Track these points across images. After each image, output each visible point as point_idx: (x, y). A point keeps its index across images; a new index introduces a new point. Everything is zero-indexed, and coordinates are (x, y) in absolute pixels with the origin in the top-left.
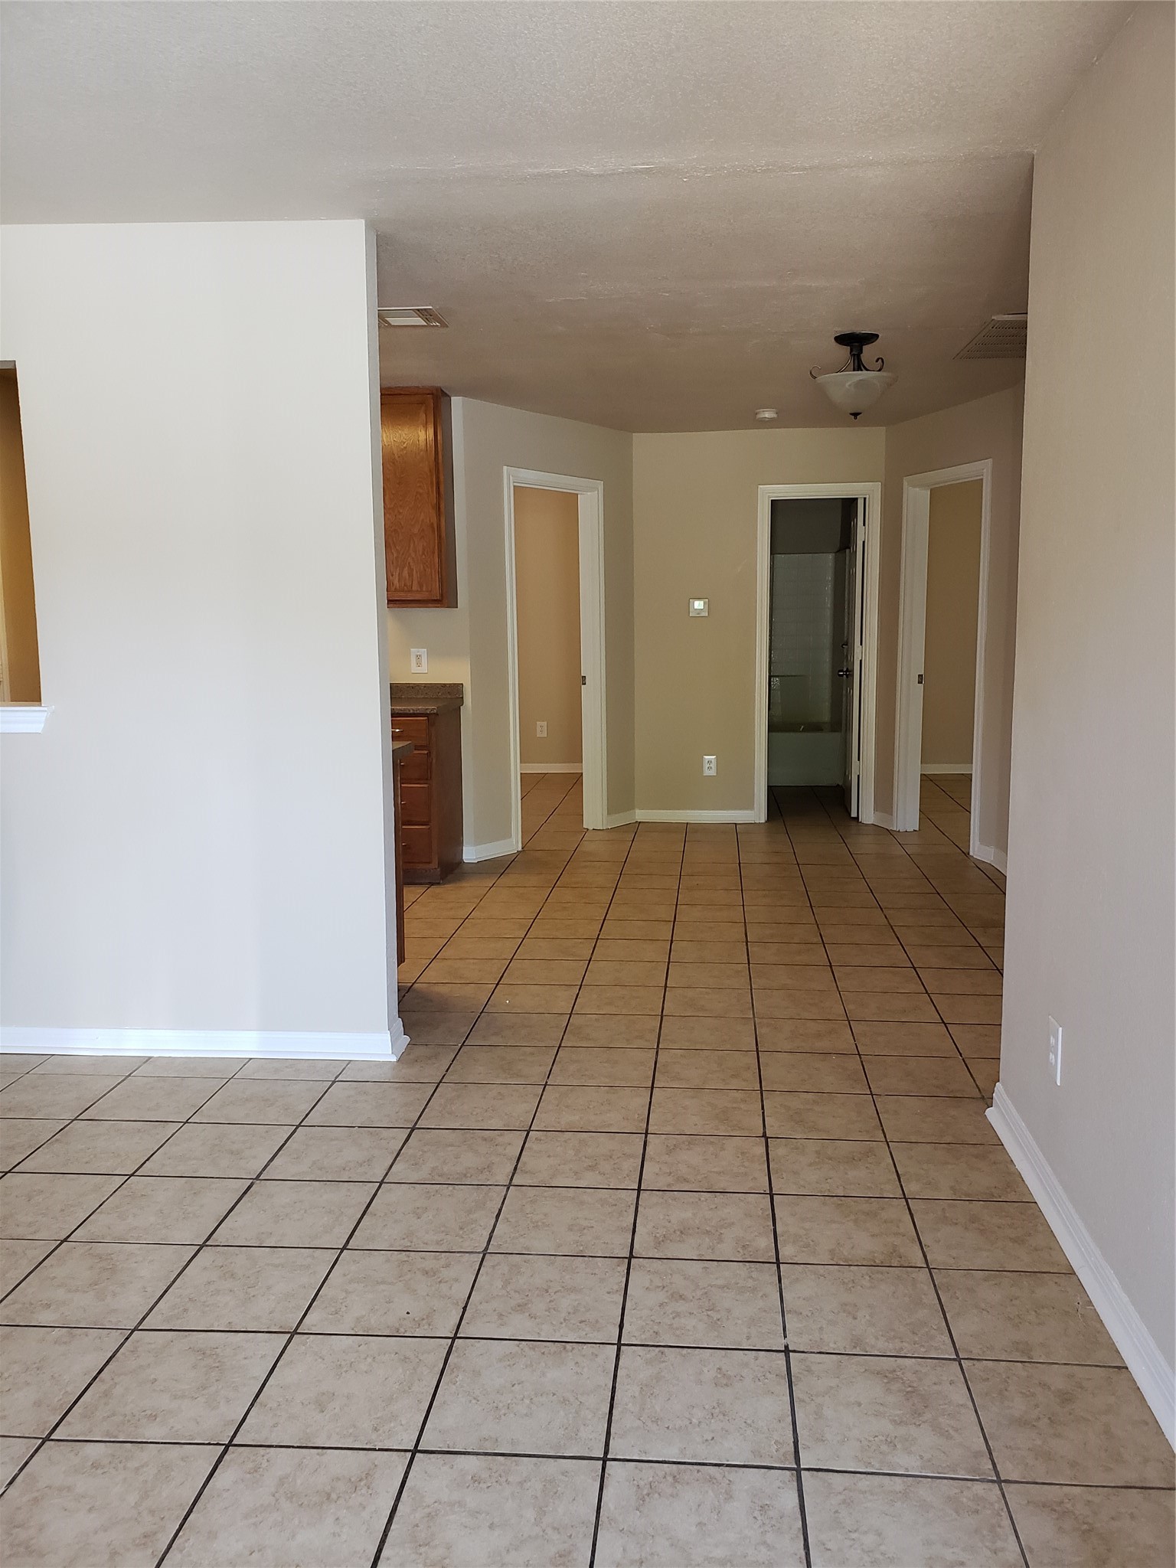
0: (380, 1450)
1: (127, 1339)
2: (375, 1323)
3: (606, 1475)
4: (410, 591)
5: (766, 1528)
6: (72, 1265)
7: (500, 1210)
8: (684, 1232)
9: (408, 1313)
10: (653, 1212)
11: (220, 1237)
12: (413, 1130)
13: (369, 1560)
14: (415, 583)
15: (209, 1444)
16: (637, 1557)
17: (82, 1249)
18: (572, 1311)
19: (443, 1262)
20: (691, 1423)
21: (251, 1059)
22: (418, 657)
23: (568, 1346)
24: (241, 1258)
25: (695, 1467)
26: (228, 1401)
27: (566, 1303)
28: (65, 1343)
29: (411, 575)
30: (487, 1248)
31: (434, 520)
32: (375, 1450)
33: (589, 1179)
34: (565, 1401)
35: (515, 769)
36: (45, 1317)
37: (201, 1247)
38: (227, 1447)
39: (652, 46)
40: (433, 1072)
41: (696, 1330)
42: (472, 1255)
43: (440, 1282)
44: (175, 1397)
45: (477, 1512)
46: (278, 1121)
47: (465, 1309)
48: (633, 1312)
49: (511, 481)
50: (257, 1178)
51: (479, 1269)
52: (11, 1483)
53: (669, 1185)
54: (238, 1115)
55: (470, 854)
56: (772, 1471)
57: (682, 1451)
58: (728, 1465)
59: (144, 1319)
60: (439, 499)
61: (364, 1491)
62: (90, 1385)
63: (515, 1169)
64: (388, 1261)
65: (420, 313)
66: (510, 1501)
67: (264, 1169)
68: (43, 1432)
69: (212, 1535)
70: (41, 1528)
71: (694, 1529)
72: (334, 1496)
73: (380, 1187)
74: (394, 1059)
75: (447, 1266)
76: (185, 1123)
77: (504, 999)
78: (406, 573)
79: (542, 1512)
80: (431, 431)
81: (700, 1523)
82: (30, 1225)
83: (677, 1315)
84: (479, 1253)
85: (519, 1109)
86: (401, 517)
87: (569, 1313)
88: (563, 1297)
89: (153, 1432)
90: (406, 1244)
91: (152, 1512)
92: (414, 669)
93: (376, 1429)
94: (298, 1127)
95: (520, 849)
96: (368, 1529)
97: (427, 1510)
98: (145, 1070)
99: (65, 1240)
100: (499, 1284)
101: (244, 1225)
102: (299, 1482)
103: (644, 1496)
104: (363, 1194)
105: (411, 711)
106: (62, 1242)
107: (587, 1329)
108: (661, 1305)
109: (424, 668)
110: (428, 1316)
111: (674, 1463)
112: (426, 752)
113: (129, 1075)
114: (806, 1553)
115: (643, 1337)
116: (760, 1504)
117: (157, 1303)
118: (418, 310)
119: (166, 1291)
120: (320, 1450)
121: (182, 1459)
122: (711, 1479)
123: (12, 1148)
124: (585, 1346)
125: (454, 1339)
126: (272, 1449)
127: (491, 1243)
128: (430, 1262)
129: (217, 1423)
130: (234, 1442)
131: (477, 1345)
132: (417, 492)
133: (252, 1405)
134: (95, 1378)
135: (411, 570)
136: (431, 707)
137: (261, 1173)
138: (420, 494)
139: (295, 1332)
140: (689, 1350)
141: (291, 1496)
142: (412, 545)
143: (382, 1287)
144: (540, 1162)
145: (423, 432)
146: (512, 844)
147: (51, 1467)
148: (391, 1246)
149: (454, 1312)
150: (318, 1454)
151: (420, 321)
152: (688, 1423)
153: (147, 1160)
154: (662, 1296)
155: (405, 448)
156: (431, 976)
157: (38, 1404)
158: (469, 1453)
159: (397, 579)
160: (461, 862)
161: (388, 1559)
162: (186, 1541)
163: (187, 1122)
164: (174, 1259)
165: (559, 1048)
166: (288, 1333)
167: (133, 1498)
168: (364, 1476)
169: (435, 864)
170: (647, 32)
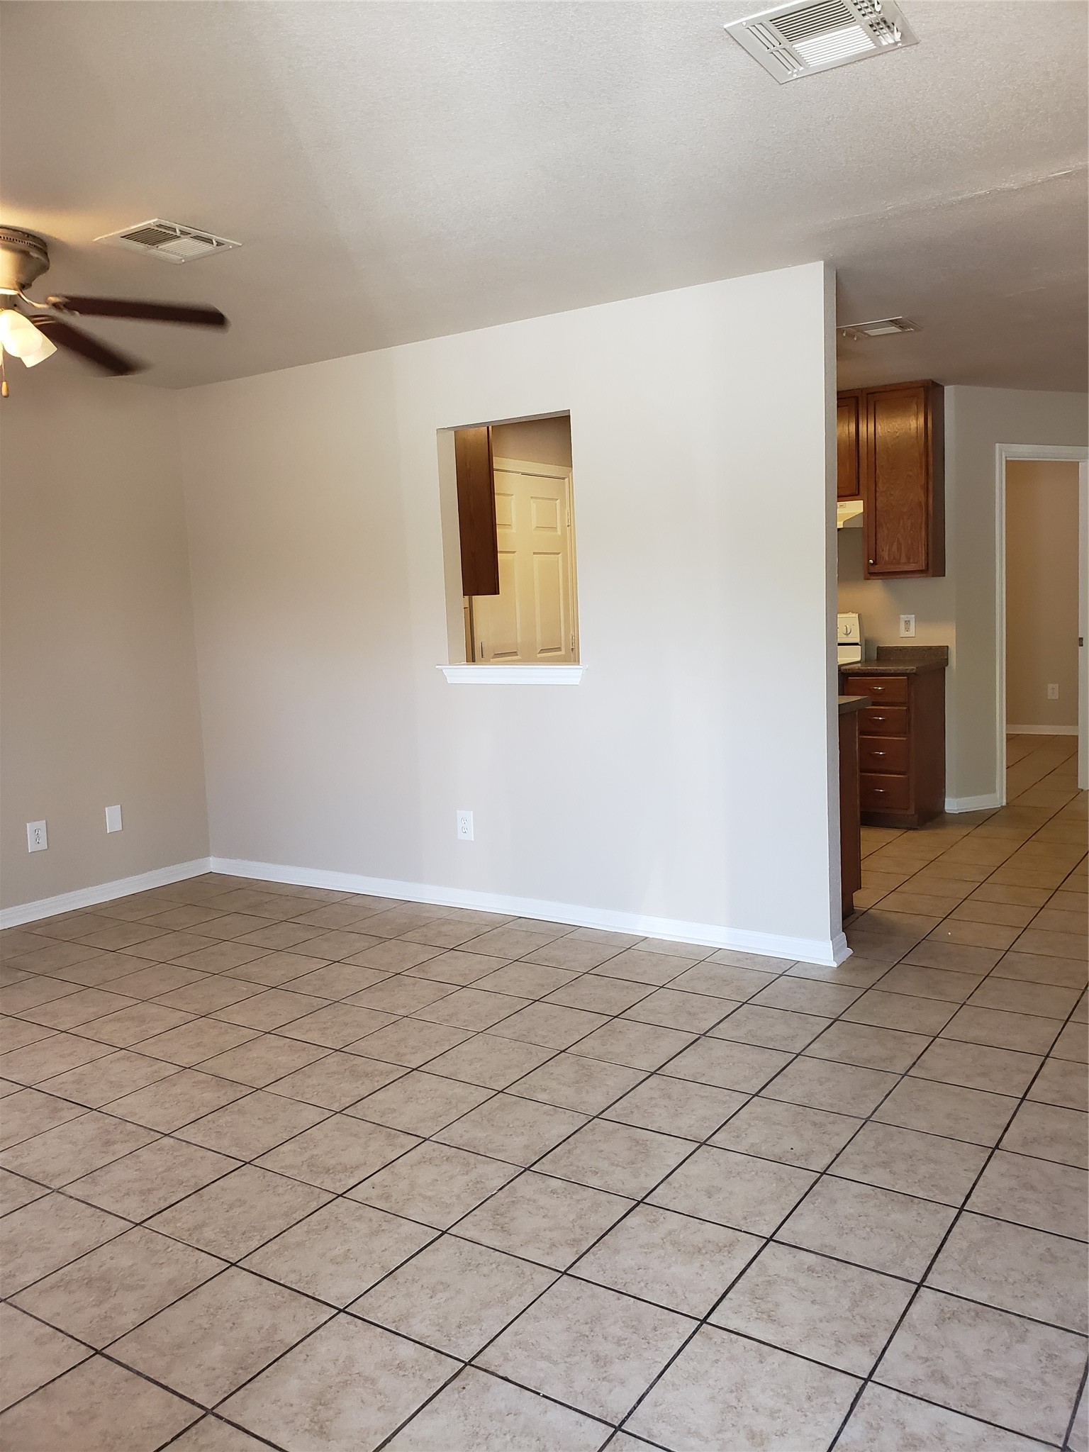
0: (744, 1232)
1: (589, 1121)
2: (764, 1149)
3: (917, 1295)
4: (899, 563)
5: (1048, 1370)
6: (564, 1068)
7: (890, 1092)
8: (1054, 1139)
9: (792, 1149)
10: (1030, 1119)
11: (668, 1069)
12: (836, 1020)
13: (718, 1296)
14: (903, 556)
15: (628, 1198)
16: (925, 1356)
17: (572, 1059)
18: (927, 1176)
19: (831, 1119)
20: (1006, 1281)
21: (721, 949)
22: (907, 622)
23: (916, 1200)
24: (677, 1087)
25: (999, 1312)
26: (647, 1175)
27: (924, 1169)
28: (551, 1115)
29: (899, 549)
30: (870, 1117)
31: (923, 499)
32: (741, 1231)
33: (979, 1082)
34: (899, 1237)
35: (1001, 729)
36: (542, 1097)
37: (652, 1074)
38: (639, 1203)
39: (1033, 84)
40: (866, 981)
41: (1037, 1213)
42: (856, 1119)
43: (824, 1133)
44: (612, 1164)
45: (806, 1290)
46: (730, 997)
47: (838, 1155)
48: (983, 1189)
49: (1004, 457)
50: (704, 1035)
51: (859, 1131)
52: (500, 1189)
53: (1054, 1100)
54: (700, 988)
55: (952, 805)
56: (1070, 1334)
57: (991, 1298)
58: (1029, 1319)
59: (603, 1111)
60: (927, 480)
61: (726, 1254)
62: (560, 1144)
63: (914, 1064)
64: (787, 1110)
65: (894, 322)
66: (833, 1290)
67: (710, 1029)
68: (526, 1164)
69: (617, 1251)
70: (513, 1219)
71: (981, 1352)
72: (704, 1251)
73: (796, 1057)
74: (835, 965)
75: (833, 1123)
76: (661, 987)
77: (948, 931)
78: (895, 548)
79: (855, 1304)
80: (921, 420)
81: (988, 1350)
82: (544, 1037)
83: (1024, 1200)
84: (862, 1119)
85: (933, 1019)
86: (892, 498)
87: (925, 1177)
88: (923, 1164)
89: (594, 1181)
90: (805, 1102)
91: (582, 1228)
92: (903, 633)
93: (745, 1218)
94: (744, 1003)
95: (1004, 804)
96: (721, 1277)
97: (767, 1278)
98: (641, 946)
99: (564, 1051)
100: (872, 1144)
101: (687, 1064)
102: (682, 1236)
103: (944, 1319)
104: (781, 1060)
105: (893, 671)
106: (561, 1052)
107: (937, 1192)
108: (1011, 1189)
109: (912, 633)
110: (806, 1155)
111: (980, 1304)
112: (905, 708)
113: (629, 948)
114: (1078, 1397)
115: (986, 1209)
116: (1049, 1352)
117: (614, 1103)
118: (891, 321)
119: (621, 1098)
120: (701, 1221)
121: (608, 1202)
122: (1011, 1324)
123: (543, 986)
124: (931, 1204)
125: (822, 1174)
126: (668, 1212)
127: (875, 1113)
128: (820, 1118)
129: (636, 1187)
130: (645, 1201)
131: (840, 1182)
132: (908, 475)
133: (662, 1182)
134: (564, 1141)
135: (899, 544)
136: (911, 668)
137: (707, 1032)
138: (911, 477)
139: (704, 1143)
140: (1025, 1229)
141: (674, 1243)
142: (901, 522)
143: (777, 1127)
144: (937, 1062)
145: (915, 421)
146: (998, 798)
147: (528, 1186)
148: (793, 1100)
149: (829, 1156)
150: (699, 1223)
151: (894, 329)
152: (1003, 1280)
153: (629, 1008)
154: (1013, 1183)
155: (898, 437)
156: (887, 904)
157: (526, 1147)
158: (811, 1252)
159: (887, 553)
160: (942, 811)
161: (731, 1299)
162: (600, 1250)
163: (662, 987)
164: (630, 1078)
165: (986, 977)
166: (699, 1142)
167: (572, 1217)
168: (728, 1245)
169: (912, 811)
170: (1025, 75)
